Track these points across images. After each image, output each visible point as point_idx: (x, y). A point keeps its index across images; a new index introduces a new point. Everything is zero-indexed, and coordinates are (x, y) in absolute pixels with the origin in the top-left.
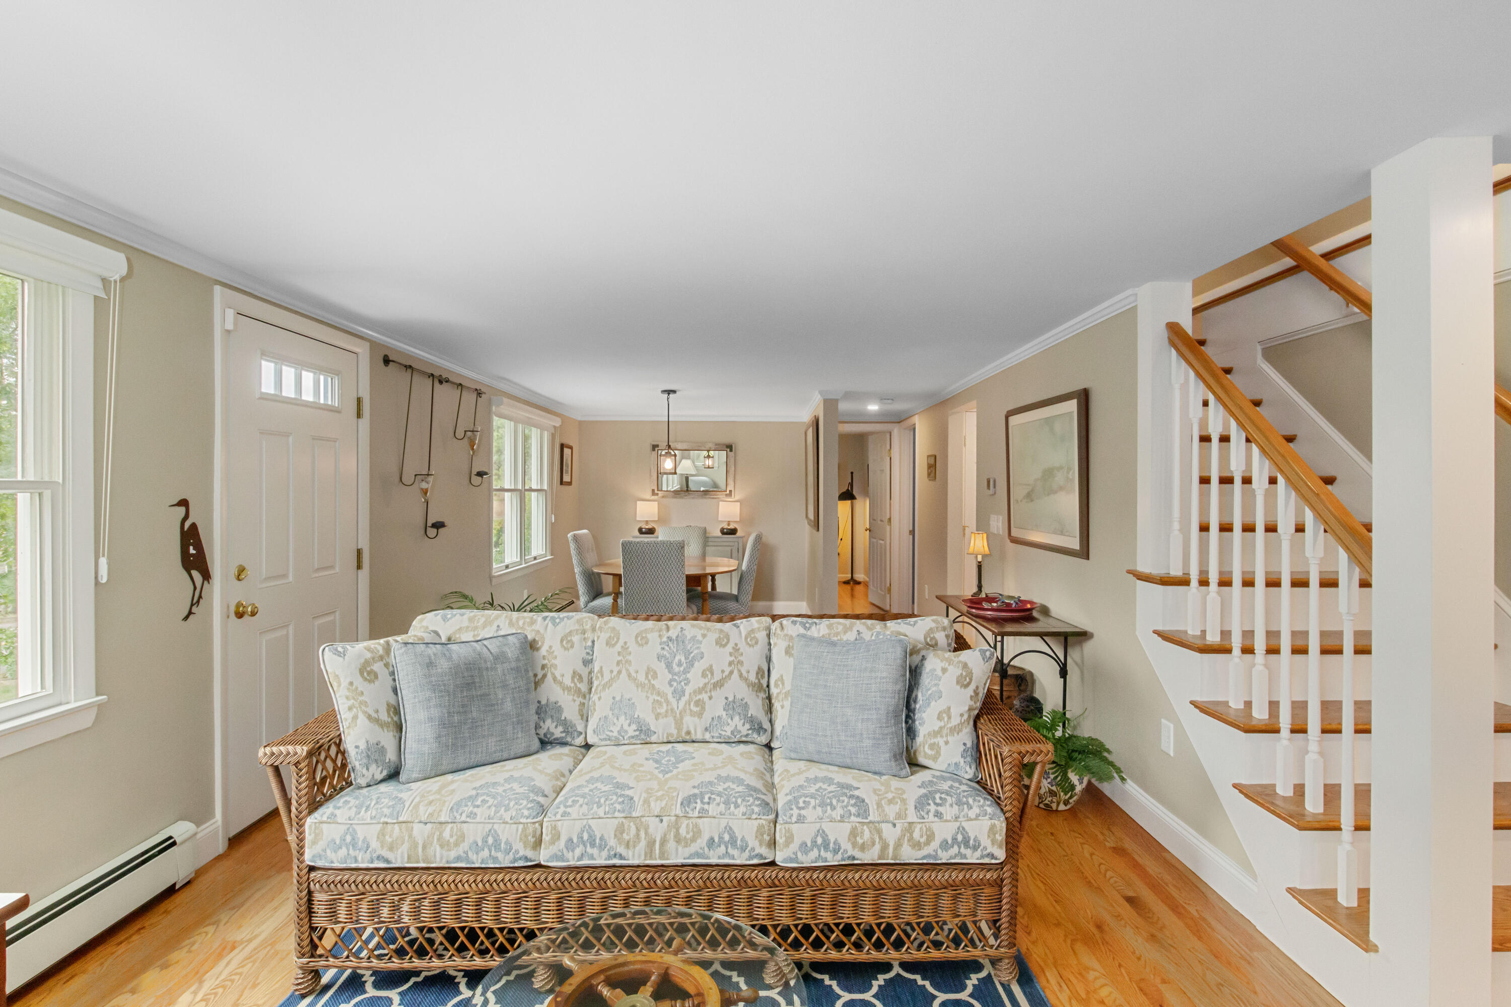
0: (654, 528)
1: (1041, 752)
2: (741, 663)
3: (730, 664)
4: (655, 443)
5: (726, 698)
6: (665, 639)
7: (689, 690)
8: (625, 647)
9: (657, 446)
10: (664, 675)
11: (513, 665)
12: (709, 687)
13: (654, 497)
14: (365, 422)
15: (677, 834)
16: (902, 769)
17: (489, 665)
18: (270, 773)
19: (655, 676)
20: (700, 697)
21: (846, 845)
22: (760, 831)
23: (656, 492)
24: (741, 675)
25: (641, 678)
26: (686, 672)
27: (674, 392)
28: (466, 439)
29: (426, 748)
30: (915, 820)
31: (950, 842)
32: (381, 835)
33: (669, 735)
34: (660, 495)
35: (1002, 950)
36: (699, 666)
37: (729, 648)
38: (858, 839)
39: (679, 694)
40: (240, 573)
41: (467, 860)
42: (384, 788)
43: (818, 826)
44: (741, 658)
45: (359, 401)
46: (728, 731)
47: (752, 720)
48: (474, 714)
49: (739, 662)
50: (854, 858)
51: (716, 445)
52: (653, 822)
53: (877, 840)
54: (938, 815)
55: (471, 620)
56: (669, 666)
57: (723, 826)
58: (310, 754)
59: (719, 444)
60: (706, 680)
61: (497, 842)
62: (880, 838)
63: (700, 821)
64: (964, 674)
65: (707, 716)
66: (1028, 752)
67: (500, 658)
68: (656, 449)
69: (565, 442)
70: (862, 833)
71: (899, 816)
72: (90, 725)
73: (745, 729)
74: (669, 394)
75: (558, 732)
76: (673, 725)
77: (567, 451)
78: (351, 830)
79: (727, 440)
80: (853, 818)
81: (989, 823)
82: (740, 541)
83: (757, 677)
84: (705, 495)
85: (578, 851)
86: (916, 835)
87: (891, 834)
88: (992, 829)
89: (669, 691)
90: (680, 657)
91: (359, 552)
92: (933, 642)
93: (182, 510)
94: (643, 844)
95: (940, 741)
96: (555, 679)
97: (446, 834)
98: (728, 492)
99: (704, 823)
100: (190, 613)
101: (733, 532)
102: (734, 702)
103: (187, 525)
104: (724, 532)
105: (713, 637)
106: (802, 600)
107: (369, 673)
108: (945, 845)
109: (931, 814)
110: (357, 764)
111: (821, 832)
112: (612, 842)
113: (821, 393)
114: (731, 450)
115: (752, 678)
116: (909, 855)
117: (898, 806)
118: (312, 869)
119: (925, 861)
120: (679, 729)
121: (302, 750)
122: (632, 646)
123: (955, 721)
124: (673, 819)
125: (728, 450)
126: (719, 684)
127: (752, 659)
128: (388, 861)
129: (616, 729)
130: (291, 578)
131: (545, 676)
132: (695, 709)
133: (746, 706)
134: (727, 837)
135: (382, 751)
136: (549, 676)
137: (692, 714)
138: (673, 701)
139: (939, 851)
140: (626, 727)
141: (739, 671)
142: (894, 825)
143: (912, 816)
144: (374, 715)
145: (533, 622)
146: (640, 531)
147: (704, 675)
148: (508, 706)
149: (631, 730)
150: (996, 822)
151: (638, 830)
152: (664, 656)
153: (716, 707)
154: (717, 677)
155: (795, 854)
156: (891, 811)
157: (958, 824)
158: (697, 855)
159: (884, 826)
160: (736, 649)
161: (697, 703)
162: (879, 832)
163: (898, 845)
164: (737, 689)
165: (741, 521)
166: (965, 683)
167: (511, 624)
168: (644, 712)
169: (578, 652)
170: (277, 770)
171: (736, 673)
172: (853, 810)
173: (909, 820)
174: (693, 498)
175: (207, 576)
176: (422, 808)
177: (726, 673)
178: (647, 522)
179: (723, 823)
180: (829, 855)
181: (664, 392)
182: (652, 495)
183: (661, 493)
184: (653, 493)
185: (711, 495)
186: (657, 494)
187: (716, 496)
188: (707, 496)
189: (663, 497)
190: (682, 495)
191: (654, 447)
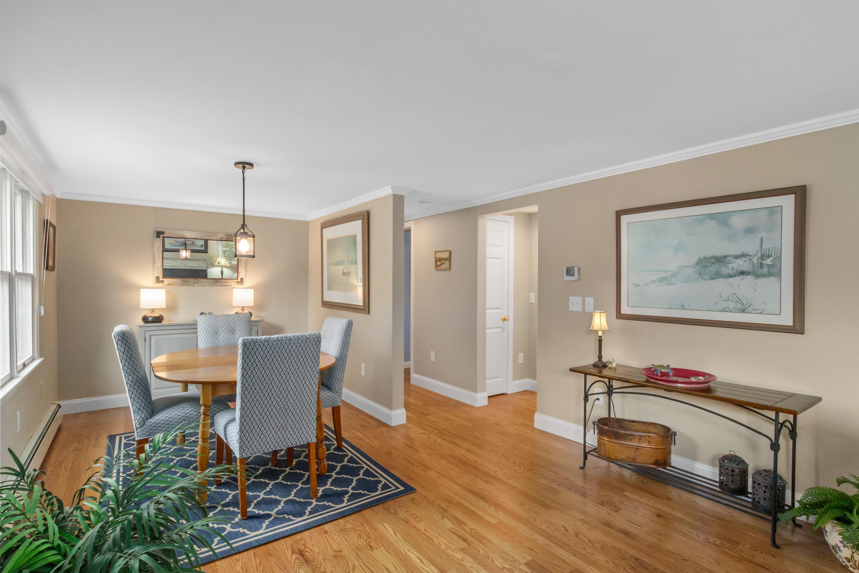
0: (161, 316)
4: (161, 230)
9: (163, 233)
13: (157, 285)
23: (161, 279)
34: (166, 283)
68: (161, 236)
74: (244, 167)
84: (216, 282)
98: (239, 280)
146: (145, 319)
165: (257, 306)
174: (203, 286)
178: (153, 310)
182: (156, 283)
183: (167, 281)
184: (158, 280)
185: (222, 283)
186: (163, 282)
187: (227, 284)
188: (219, 284)
189: (169, 284)
190: (191, 283)
191: (159, 234)
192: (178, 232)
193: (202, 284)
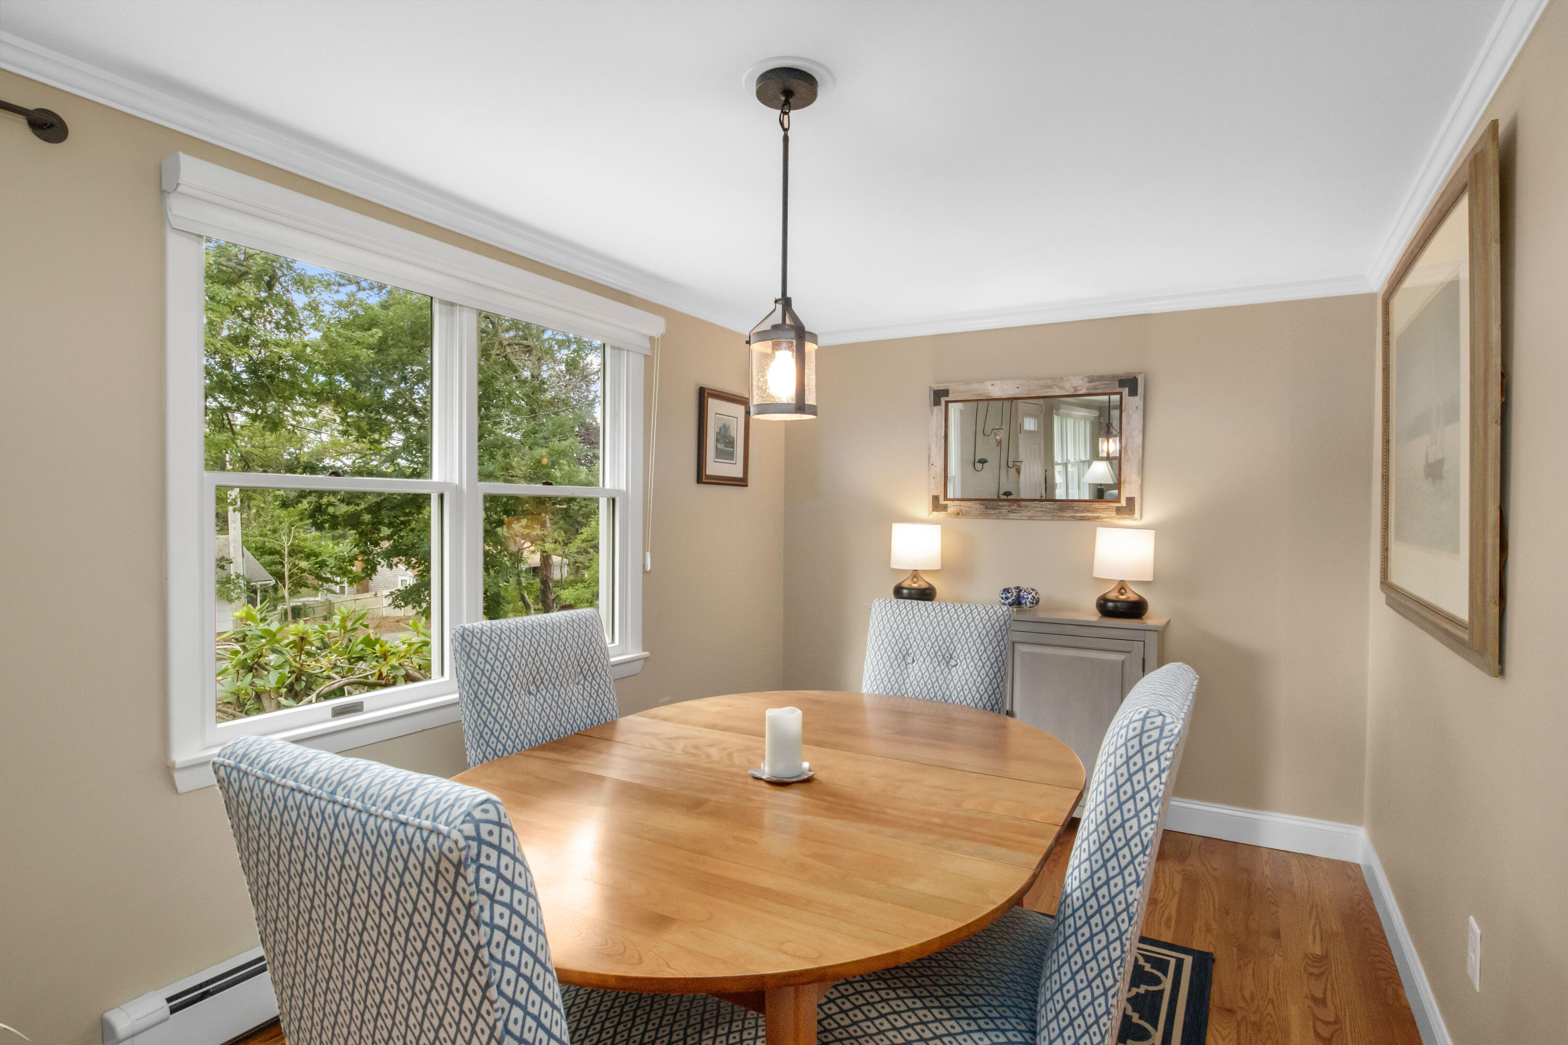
0: (932, 589)
4: (941, 387)
9: (945, 393)
13: (935, 514)
23: (942, 502)
34: (951, 510)
51: (1091, 380)
59: (1101, 378)
68: (943, 400)
69: (712, 383)
79: (1122, 365)
82: (1152, 638)
98: (1123, 503)
101: (1136, 609)
104: (1107, 609)
106: (1360, 824)
114: (1133, 392)
125: (1126, 391)
146: (899, 594)
165: (1158, 580)
174: (1030, 518)
178: (915, 574)
182: (933, 510)
183: (952, 507)
184: (935, 504)
185: (1078, 511)
186: (945, 508)
187: (1090, 514)
188: (1069, 514)
189: (958, 514)
190: (1004, 511)
191: (939, 396)
192: (975, 386)
193: (1029, 514)
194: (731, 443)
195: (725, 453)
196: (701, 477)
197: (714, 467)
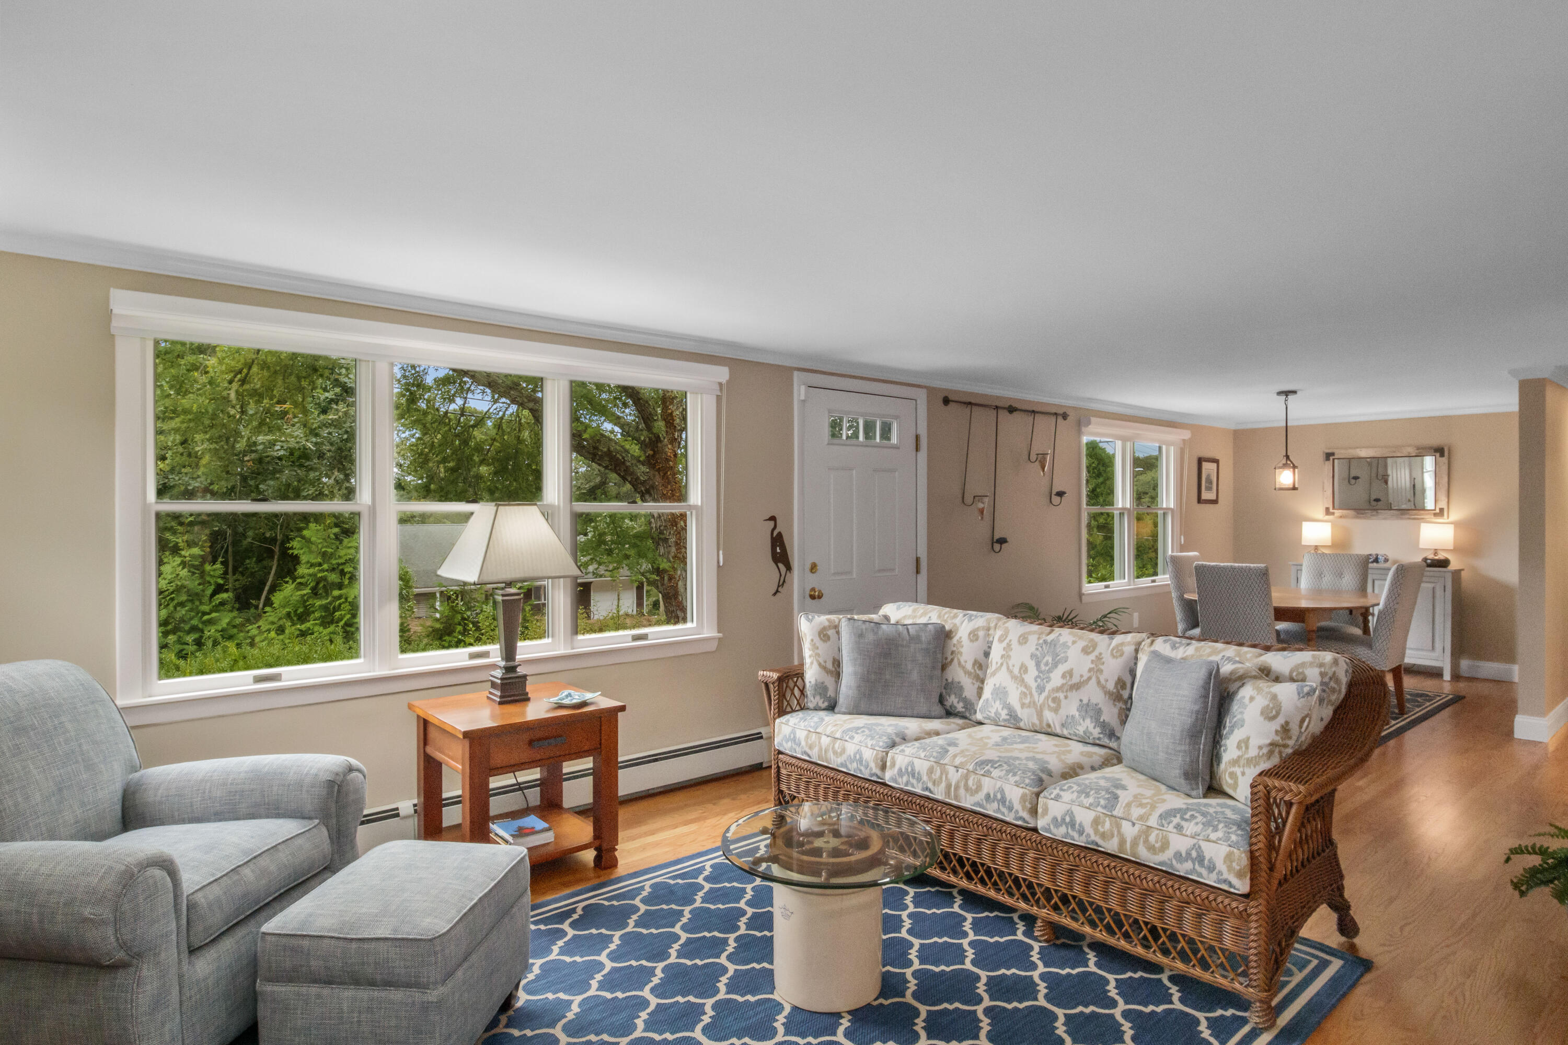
1: (1291, 791)
2: (1101, 671)
3: (1090, 670)
4: (1330, 451)
5: (1081, 701)
6: (1041, 641)
7: (1049, 687)
8: (1009, 645)
9: (1333, 454)
10: (1033, 672)
11: (924, 646)
12: (1066, 687)
13: (1327, 517)
14: (923, 455)
15: (966, 785)
16: (1193, 789)
17: (905, 643)
18: (763, 685)
19: (1026, 671)
20: (1057, 695)
21: (1089, 830)
22: (1023, 798)
23: (1331, 510)
24: (1099, 682)
25: (1016, 671)
26: (1050, 671)
27: (1294, 392)
28: (1037, 463)
29: (850, 692)
30: (1155, 825)
31: (1184, 855)
32: (807, 737)
33: (1033, 724)
34: (1337, 515)
35: (1251, 990)
36: (1062, 668)
37: (1092, 657)
38: (1100, 827)
39: (1041, 689)
40: (813, 568)
41: (846, 767)
42: (822, 714)
43: (1068, 807)
44: (1102, 667)
45: (917, 438)
46: (1081, 730)
47: (1103, 726)
48: (888, 677)
49: (1098, 670)
50: (1097, 844)
51: (1420, 448)
52: (951, 770)
53: (1116, 833)
54: (1179, 827)
55: (914, 611)
56: (1038, 665)
57: (997, 787)
58: (780, 680)
59: (1427, 448)
60: (1064, 681)
61: (861, 758)
62: (1119, 832)
63: (983, 778)
64: (1271, 705)
65: (1063, 712)
66: (1275, 787)
67: (916, 639)
68: (1331, 458)
69: (1206, 455)
70: (1104, 822)
71: (1141, 818)
72: (714, 649)
73: (1096, 732)
74: (1287, 396)
75: (960, 707)
76: (1035, 716)
77: (1208, 467)
78: (793, 732)
79: (1436, 441)
80: (1099, 809)
81: (1228, 849)
83: (1116, 686)
84: (1402, 514)
85: (905, 779)
86: (1152, 838)
87: (1129, 831)
88: (1229, 858)
89: (1033, 685)
90: (1049, 658)
91: (918, 560)
92: (1300, 677)
93: (772, 523)
94: (943, 785)
95: (1238, 770)
96: (959, 663)
97: (837, 746)
98: (1438, 511)
99: (986, 781)
100: (777, 591)
101: (1443, 563)
102: (1088, 705)
103: (775, 534)
104: (1428, 563)
105: (1081, 644)
107: (824, 636)
108: (1178, 855)
109: (1171, 826)
110: (809, 693)
111: (1070, 813)
112: (925, 778)
113: (1513, 373)
114: (1443, 455)
115: (1111, 686)
116: (1144, 855)
117: (1144, 811)
118: (780, 752)
119: (1159, 867)
120: (1041, 720)
121: (775, 676)
122: (1015, 644)
123: (1253, 752)
124: (965, 771)
125: (1438, 455)
126: (1076, 687)
127: (1113, 669)
128: (809, 756)
129: (993, 711)
130: (855, 576)
131: (952, 660)
132: (1052, 705)
133: (1099, 712)
134: (999, 796)
135: (825, 689)
136: (956, 661)
137: (1050, 709)
138: (1036, 694)
139: (1174, 862)
140: (1000, 710)
141: (1098, 678)
142: (1134, 824)
143: (1153, 821)
144: (823, 663)
145: (955, 616)
147: (1064, 676)
148: (915, 676)
149: (1004, 714)
150: (1235, 850)
151: (942, 774)
152: (1036, 655)
153: (1071, 708)
154: (1076, 679)
155: (1049, 825)
156: (1136, 812)
157: (1195, 841)
158: (978, 804)
159: (1124, 823)
160: (1099, 658)
161: (1055, 700)
162: (1119, 827)
163: (1135, 843)
164: (1094, 694)
165: (1456, 550)
166: (1271, 715)
167: (939, 617)
168: (1014, 699)
169: (980, 645)
170: (767, 685)
171: (1094, 680)
172: (1102, 802)
173: (1149, 824)
174: (1385, 519)
175: (789, 568)
176: (830, 727)
177: (1085, 678)
178: (1317, 547)
179: (999, 784)
180: (1076, 835)
181: (1280, 393)
182: (1326, 515)
183: (1338, 513)
184: (1327, 512)
185: (1411, 515)
186: (1333, 514)
187: (1418, 517)
188: (1406, 516)
189: (1341, 516)
190: (1368, 515)
191: (1328, 456)
192: (1350, 451)
194: (1211, 483)
195: (1209, 489)
196: (1200, 500)
197: (1206, 495)
